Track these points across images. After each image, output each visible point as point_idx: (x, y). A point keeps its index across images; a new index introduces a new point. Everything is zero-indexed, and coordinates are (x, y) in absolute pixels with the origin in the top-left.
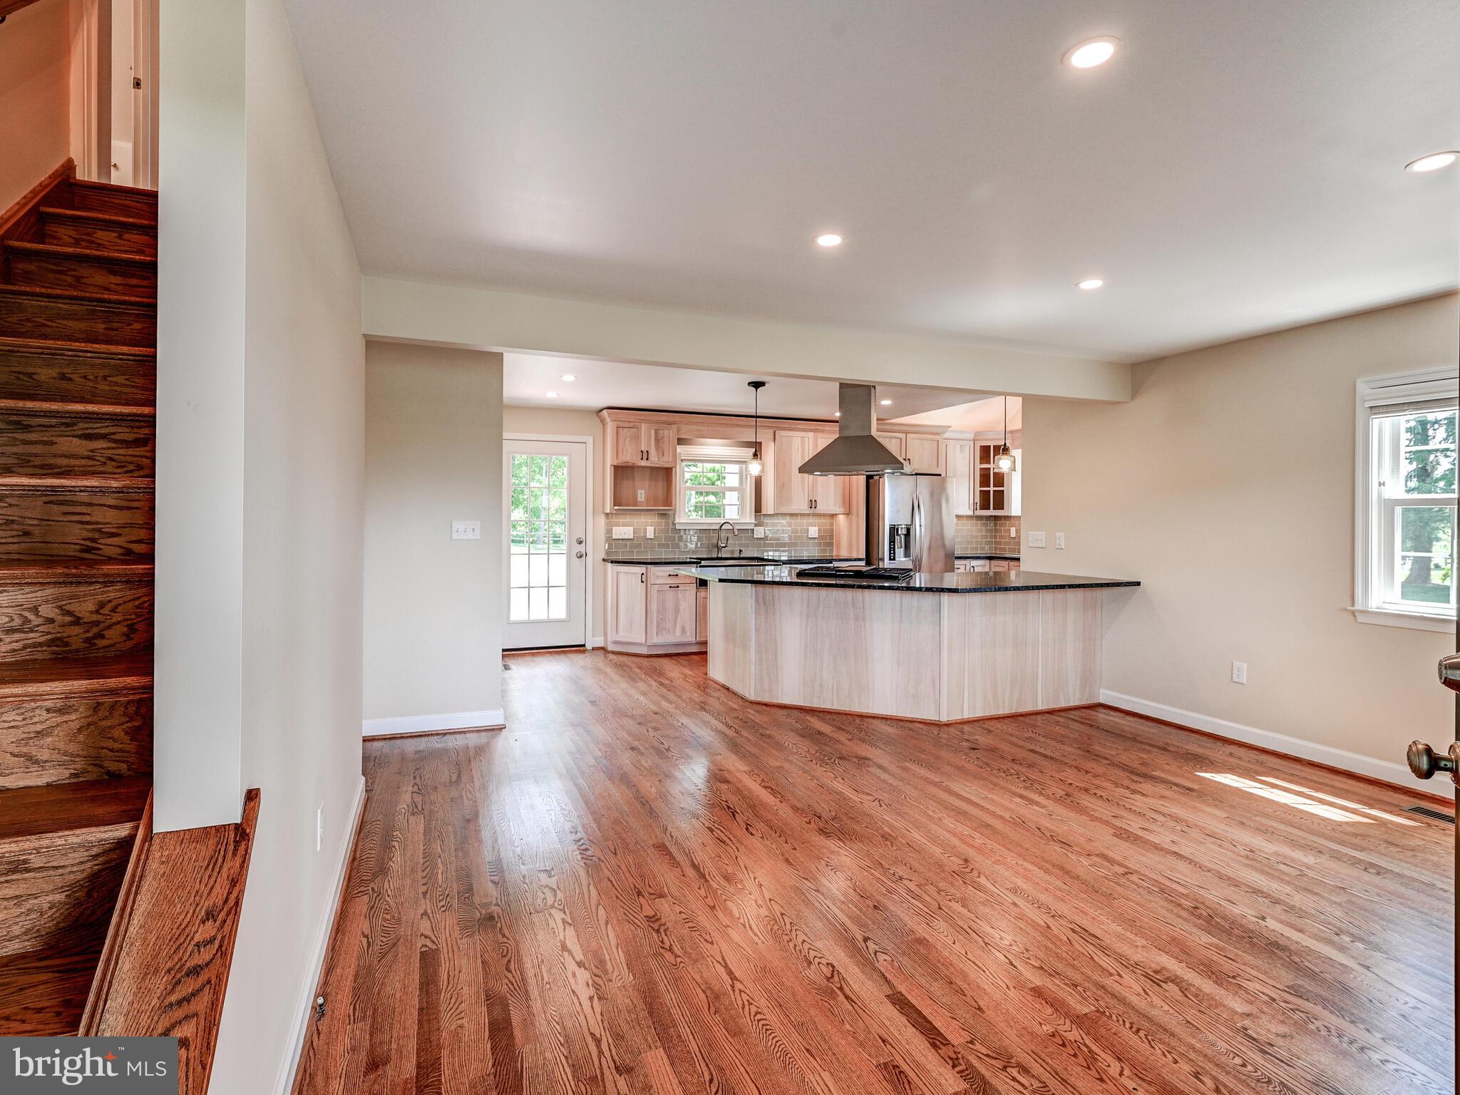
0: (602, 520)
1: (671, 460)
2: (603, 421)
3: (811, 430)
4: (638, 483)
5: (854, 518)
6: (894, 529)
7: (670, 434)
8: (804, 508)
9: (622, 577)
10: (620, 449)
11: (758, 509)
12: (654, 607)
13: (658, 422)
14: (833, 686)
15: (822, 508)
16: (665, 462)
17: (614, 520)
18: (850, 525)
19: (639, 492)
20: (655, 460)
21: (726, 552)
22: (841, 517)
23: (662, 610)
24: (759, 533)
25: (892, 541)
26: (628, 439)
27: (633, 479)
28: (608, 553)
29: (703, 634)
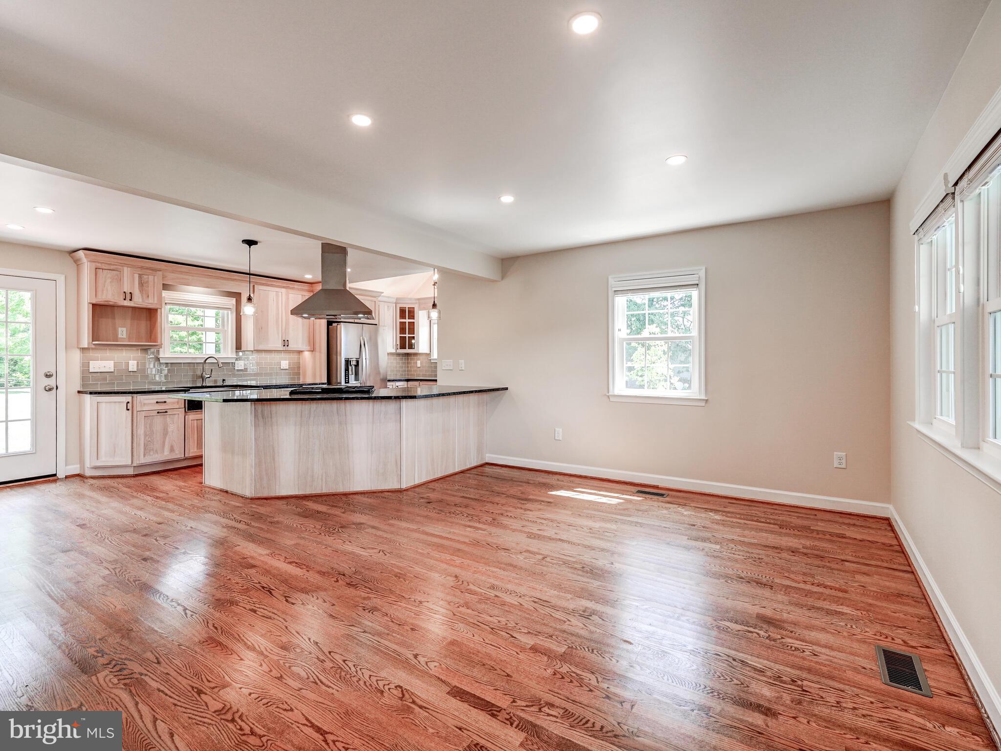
0: (77, 356)
1: (156, 302)
2: (77, 262)
3: (284, 287)
4: (118, 321)
5: (317, 354)
6: (348, 362)
7: (154, 280)
8: (279, 346)
9: (103, 407)
10: (99, 289)
11: (238, 347)
12: (141, 431)
13: (142, 268)
14: (322, 476)
15: (293, 346)
16: (150, 303)
17: (91, 354)
18: (314, 358)
19: (120, 329)
20: (138, 301)
21: (209, 382)
22: (307, 354)
23: (149, 434)
24: (240, 365)
25: (347, 370)
26: (109, 281)
27: (114, 318)
28: (83, 385)
29: (196, 450)
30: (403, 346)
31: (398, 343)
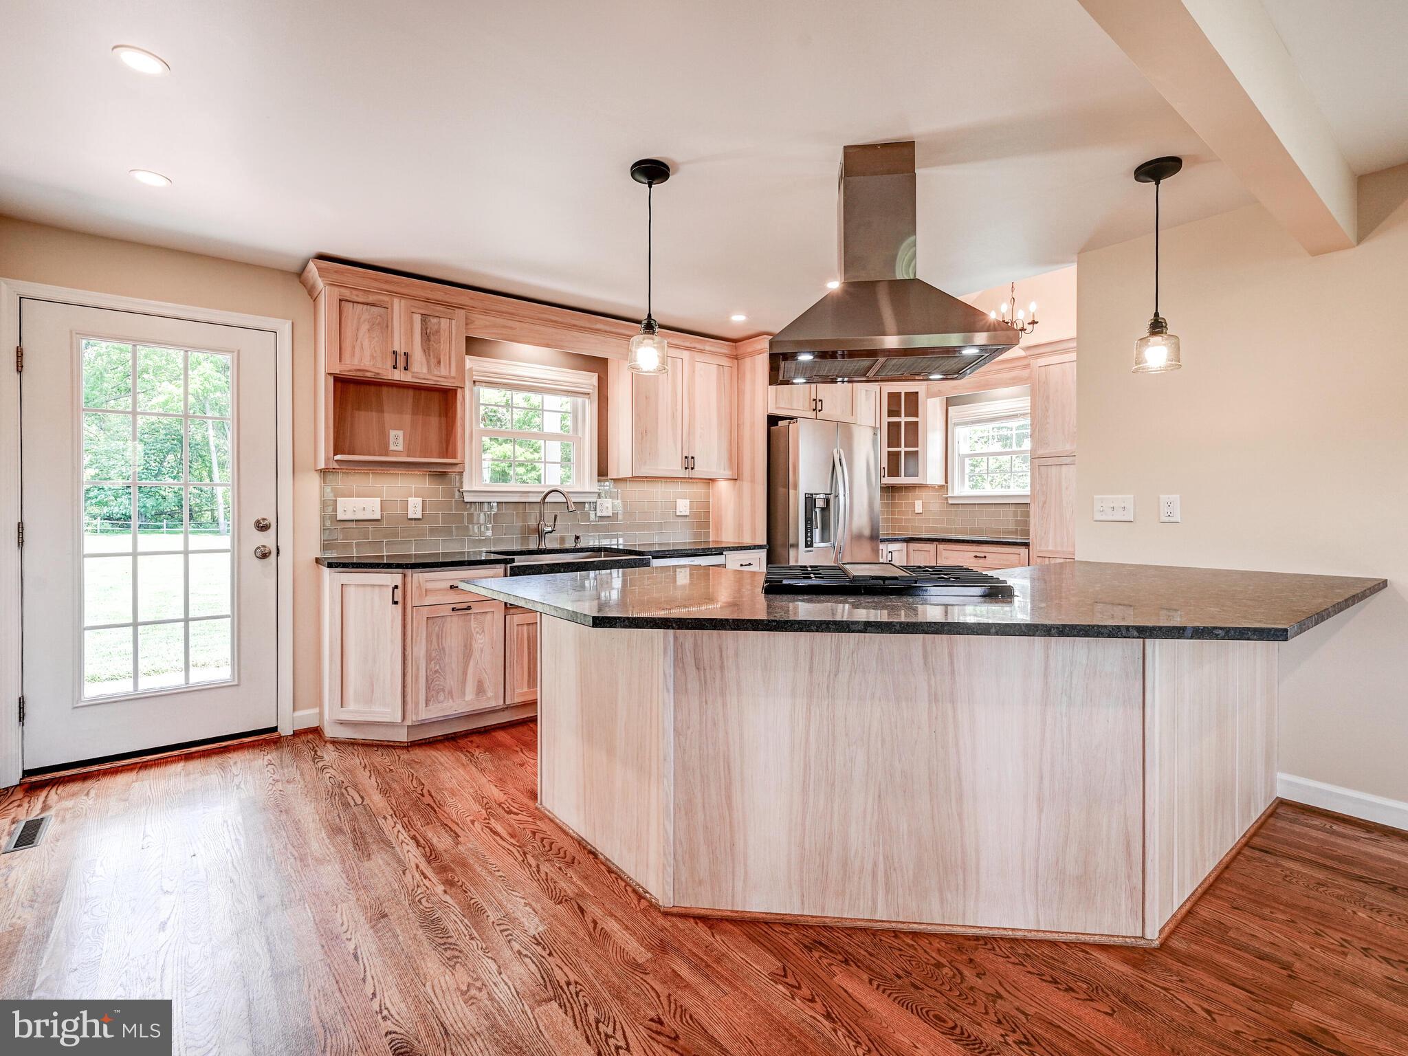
0: (312, 485)
1: (453, 374)
2: (311, 292)
3: (686, 349)
4: (389, 417)
5: (746, 486)
6: (809, 502)
7: (452, 330)
8: (676, 469)
9: (351, 593)
10: (347, 344)
11: (602, 472)
12: (419, 650)
13: (428, 301)
15: (701, 470)
16: (441, 376)
17: (340, 482)
18: (740, 496)
19: (393, 433)
20: (420, 371)
21: (552, 540)
22: (723, 487)
24: (607, 506)
25: (809, 520)
26: (365, 327)
27: (382, 411)
28: (325, 547)
29: (525, 689)
30: (893, 470)
31: (885, 464)
